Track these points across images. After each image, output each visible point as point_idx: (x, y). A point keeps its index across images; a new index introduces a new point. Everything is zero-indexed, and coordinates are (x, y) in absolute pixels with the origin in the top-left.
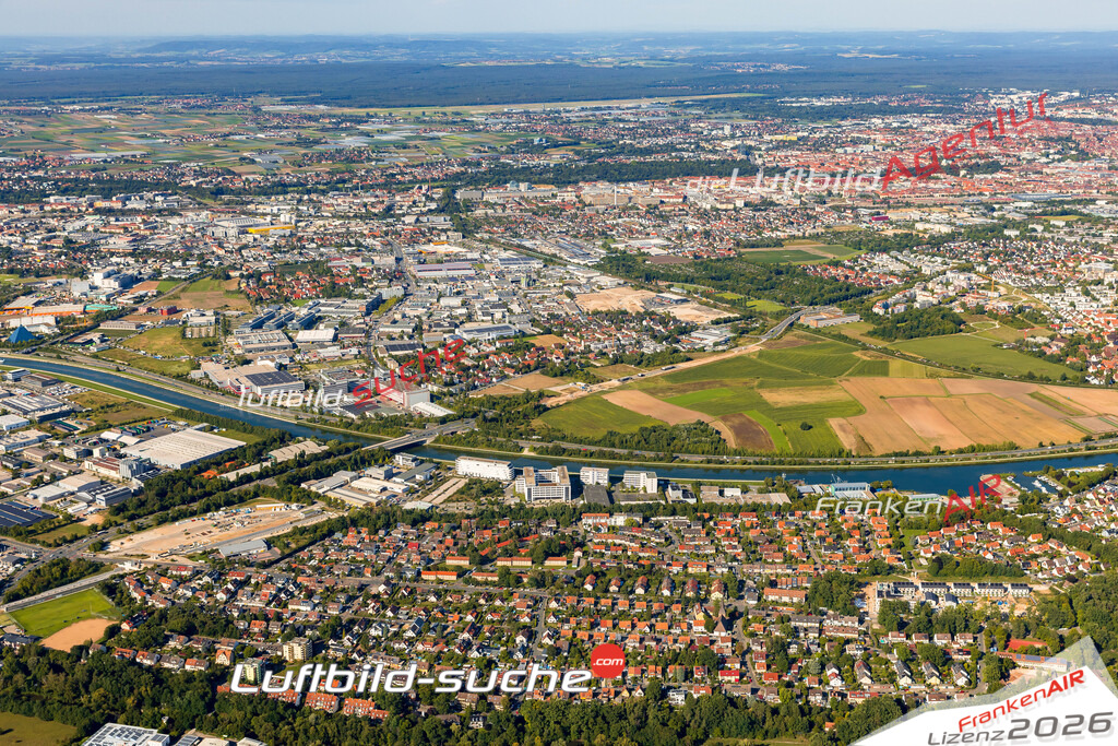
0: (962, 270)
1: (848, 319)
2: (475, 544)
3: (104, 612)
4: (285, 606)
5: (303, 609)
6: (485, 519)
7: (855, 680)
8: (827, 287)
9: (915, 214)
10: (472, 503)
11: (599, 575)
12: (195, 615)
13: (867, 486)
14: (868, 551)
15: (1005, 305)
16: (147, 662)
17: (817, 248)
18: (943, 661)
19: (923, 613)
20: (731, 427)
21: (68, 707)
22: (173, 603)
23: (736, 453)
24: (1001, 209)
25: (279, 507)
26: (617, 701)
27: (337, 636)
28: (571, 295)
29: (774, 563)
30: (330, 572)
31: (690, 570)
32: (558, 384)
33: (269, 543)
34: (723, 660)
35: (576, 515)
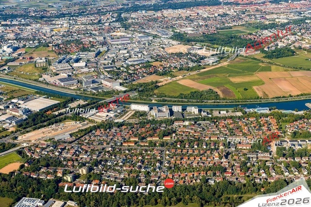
0: (293, 34)
1: (256, 53)
2: (139, 133)
3: (18, 160)
4: (79, 156)
5: (84, 157)
6: (142, 124)
7: (270, 174)
8: (248, 42)
9: (275, 16)
10: (137, 119)
11: (182, 142)
12: (49, 160)
13: (268, 108)
14: (270, 130)
15: (308, 46)
16: (35, 177)
17: (244, 29)
18: (299, 166)
19: (291, 151)
20: (221, 90)
21: (10, 193)
22: (41, 156)
23: (224, 99)
24: (304, 13)
25: (73, 123)
26: (192, 184)
27: (97, 166)
28: (163, 48)
29: (239, 136)
30: (92, 144)
31: (212, 139)
32: (162, 78)
33: (71, 135)
34: (226, 169)
35: (172, 122)
